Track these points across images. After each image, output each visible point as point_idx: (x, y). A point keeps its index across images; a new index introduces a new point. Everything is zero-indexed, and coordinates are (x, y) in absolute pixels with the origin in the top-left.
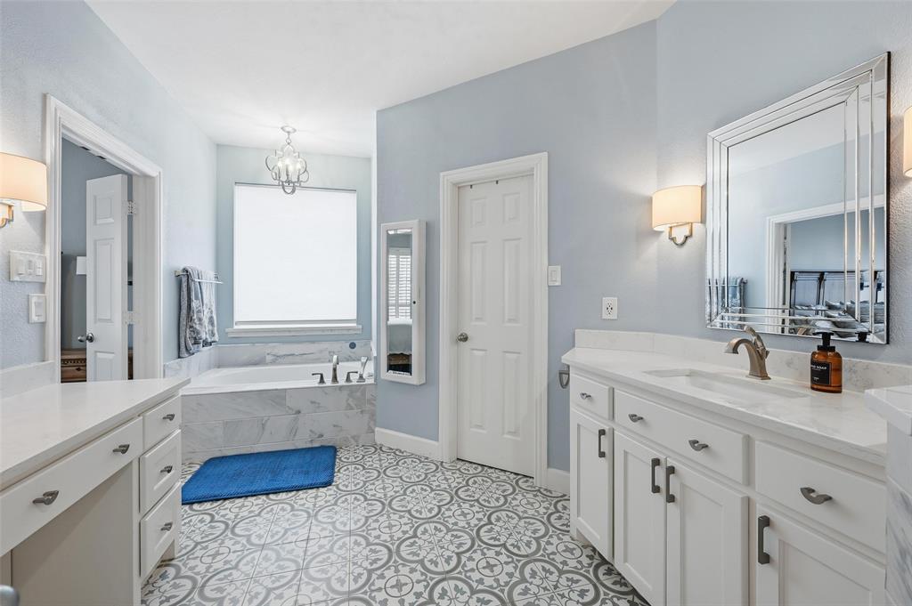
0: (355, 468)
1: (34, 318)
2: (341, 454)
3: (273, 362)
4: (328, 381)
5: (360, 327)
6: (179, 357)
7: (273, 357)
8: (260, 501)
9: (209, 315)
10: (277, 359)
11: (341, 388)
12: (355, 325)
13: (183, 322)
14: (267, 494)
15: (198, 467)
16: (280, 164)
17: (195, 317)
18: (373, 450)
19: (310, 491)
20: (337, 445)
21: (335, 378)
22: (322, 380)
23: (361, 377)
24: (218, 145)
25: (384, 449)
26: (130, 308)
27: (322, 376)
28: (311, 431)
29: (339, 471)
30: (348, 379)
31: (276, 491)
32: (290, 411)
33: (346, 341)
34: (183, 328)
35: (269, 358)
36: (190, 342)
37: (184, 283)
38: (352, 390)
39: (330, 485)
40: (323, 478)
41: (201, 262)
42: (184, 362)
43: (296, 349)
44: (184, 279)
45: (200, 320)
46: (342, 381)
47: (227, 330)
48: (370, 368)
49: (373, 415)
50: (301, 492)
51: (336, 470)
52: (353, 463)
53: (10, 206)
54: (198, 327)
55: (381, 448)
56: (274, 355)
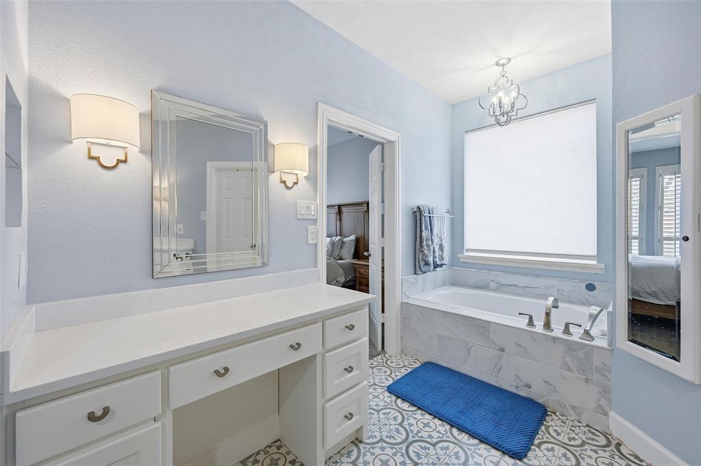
0: (565, 455)
1: (310, 242)
2: (552, 422)
3: (496, 290)
4: (539, 327)
5: (602, 266)
6: (416, 274)
7: (497, 285)
8: (442, 429)
9: (439, 243)
10: (500, 288)
11: (555, 339)
12: (594, 262)
13: (418, 247)
14: (452, 426)
15: (419, 364)
16: (495, 100)
17: (425, 244)
18: (603, 441)
19: (494, 452)
20: (550, 406)
21: (547, 325)
22: (531, 323)
23: (587, 333)
24: (453, 106)
25: (622, 449)
26: (383, 236)
27: (531, 318)
28: (516, 375)
29: (539, 446)
30: (567, 331)
31: (462, 429)
32: (493, 346)
33: (581, 281)
34: (417, 252)
35: (493, 285)
36: (422, 263)
37: (419, 218)
38: (571, 347)
39: (520, 460)
40: (515, 443)
41: (436, 201)
42: (421, 277)
43: (520, 280)
44: (418, 214)
45: (428, 246)
46: (558, 331)
47: (459, 255)
48: (602, 325)
49: (605, 392)
50: (483, 446)
51: (536, 442)
52: (564, 445)
53: (297, 174)
54: (426, 252)
55: (619, 445)
56: (498, 283)
